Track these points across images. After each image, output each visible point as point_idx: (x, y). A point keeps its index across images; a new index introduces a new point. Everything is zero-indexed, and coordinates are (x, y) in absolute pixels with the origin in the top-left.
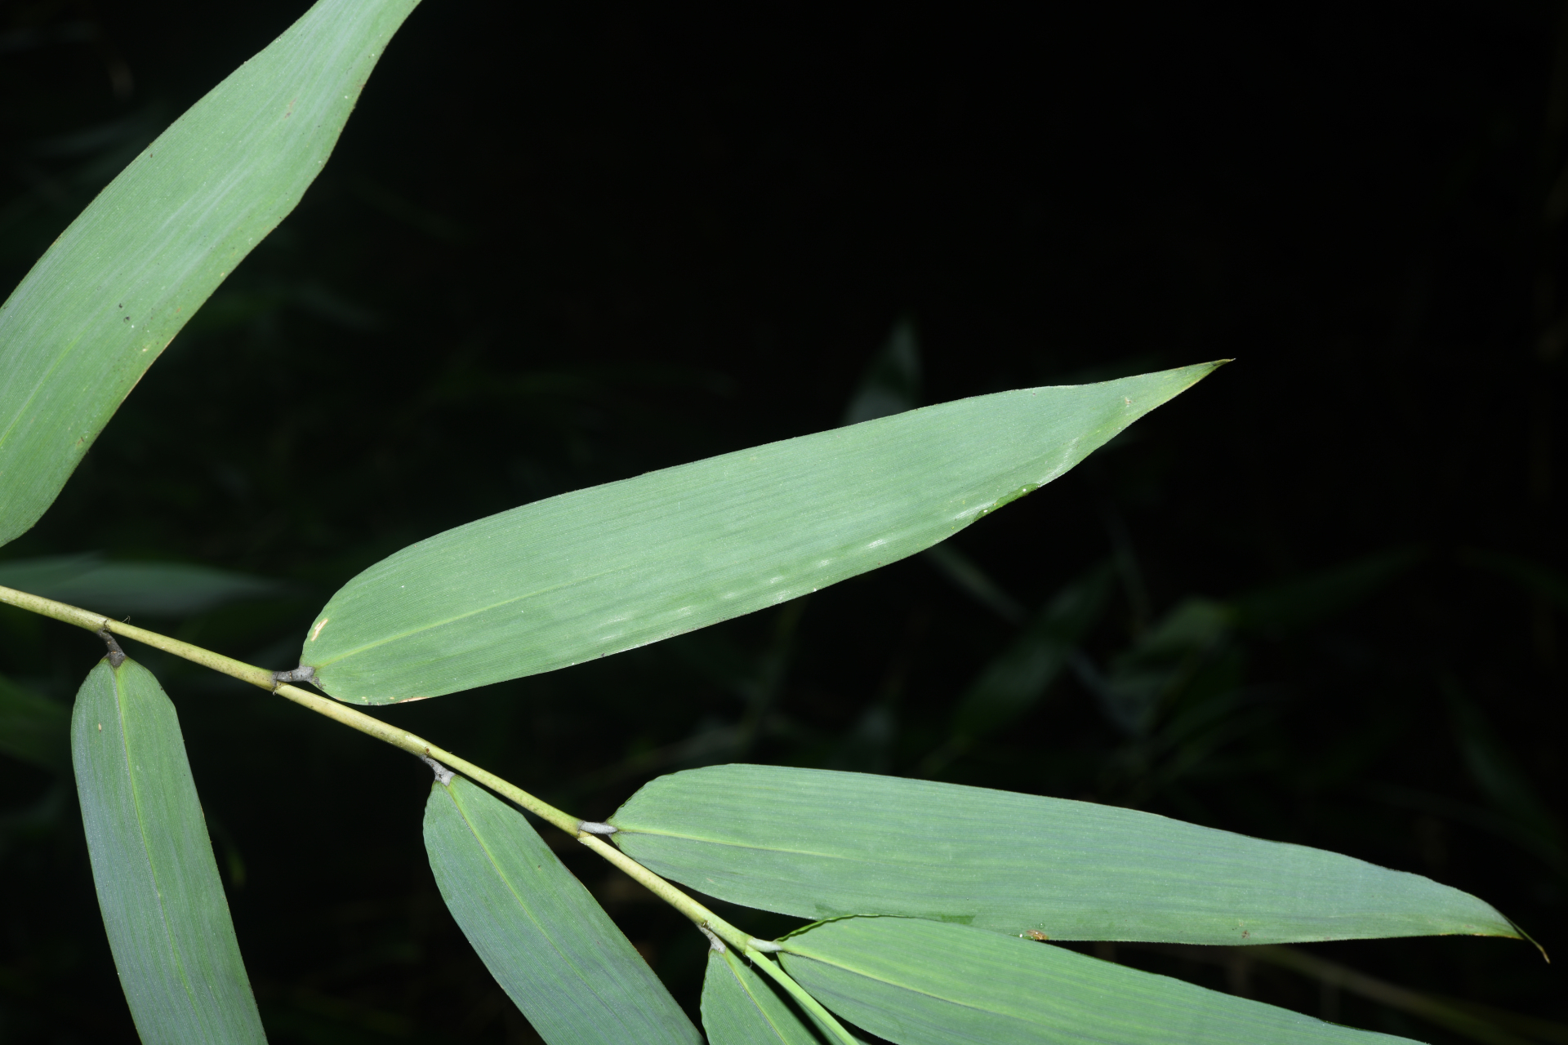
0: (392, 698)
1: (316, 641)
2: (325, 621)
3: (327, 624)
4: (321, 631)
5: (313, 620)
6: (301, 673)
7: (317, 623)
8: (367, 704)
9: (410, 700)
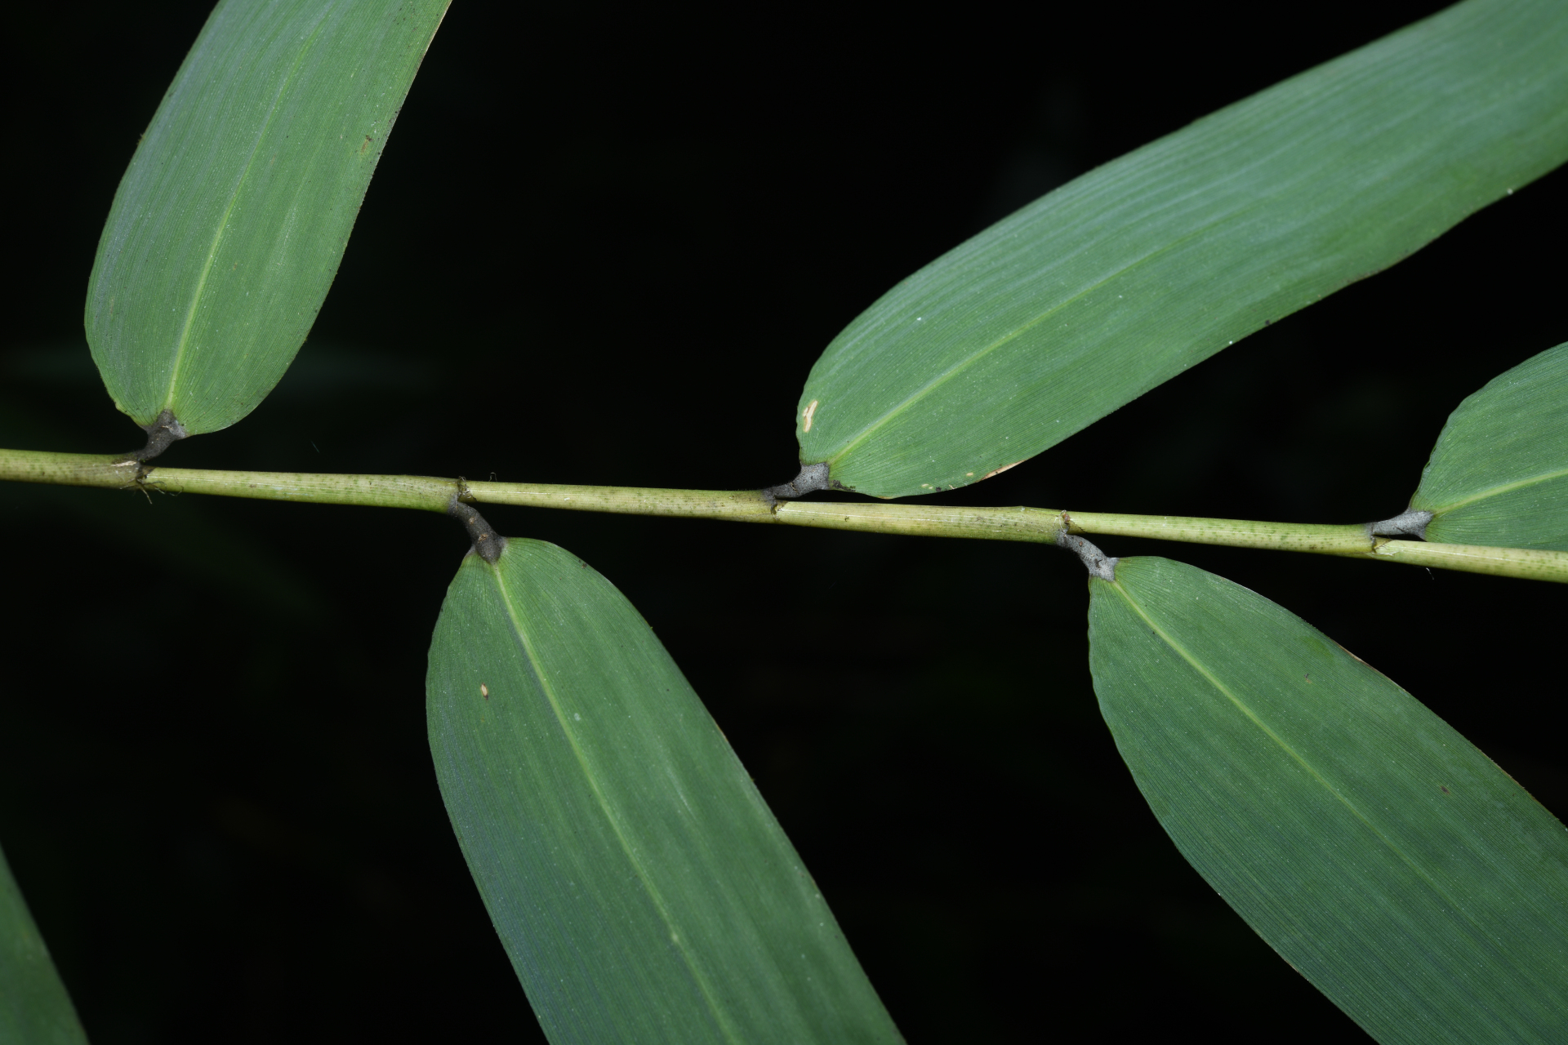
0: (970, 474)
1: (813, 429)
2: (814, 404)
3: (818, 407)
4: (814, 417)
5: (796, 403)
6: (810, 477)
7: (803, 408)
8: (934, 491)
9: (999, 472)
